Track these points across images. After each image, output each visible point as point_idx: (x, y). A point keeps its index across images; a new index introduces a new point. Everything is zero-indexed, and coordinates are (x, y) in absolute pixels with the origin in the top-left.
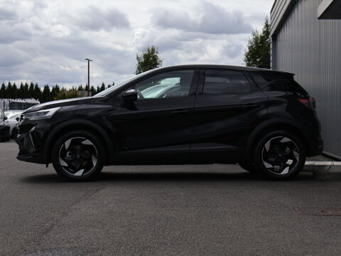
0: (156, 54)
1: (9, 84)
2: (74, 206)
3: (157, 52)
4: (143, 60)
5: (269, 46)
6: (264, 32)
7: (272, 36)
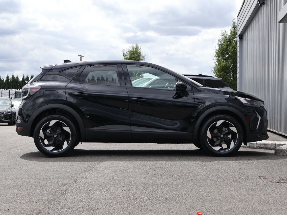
0: (139, 51)
1: (13, 76)
2: (81, 175)
3: (140, 49)
4: (128, 56)
5: (236, 44)
6: (232, 32)
7: (239, 36)
